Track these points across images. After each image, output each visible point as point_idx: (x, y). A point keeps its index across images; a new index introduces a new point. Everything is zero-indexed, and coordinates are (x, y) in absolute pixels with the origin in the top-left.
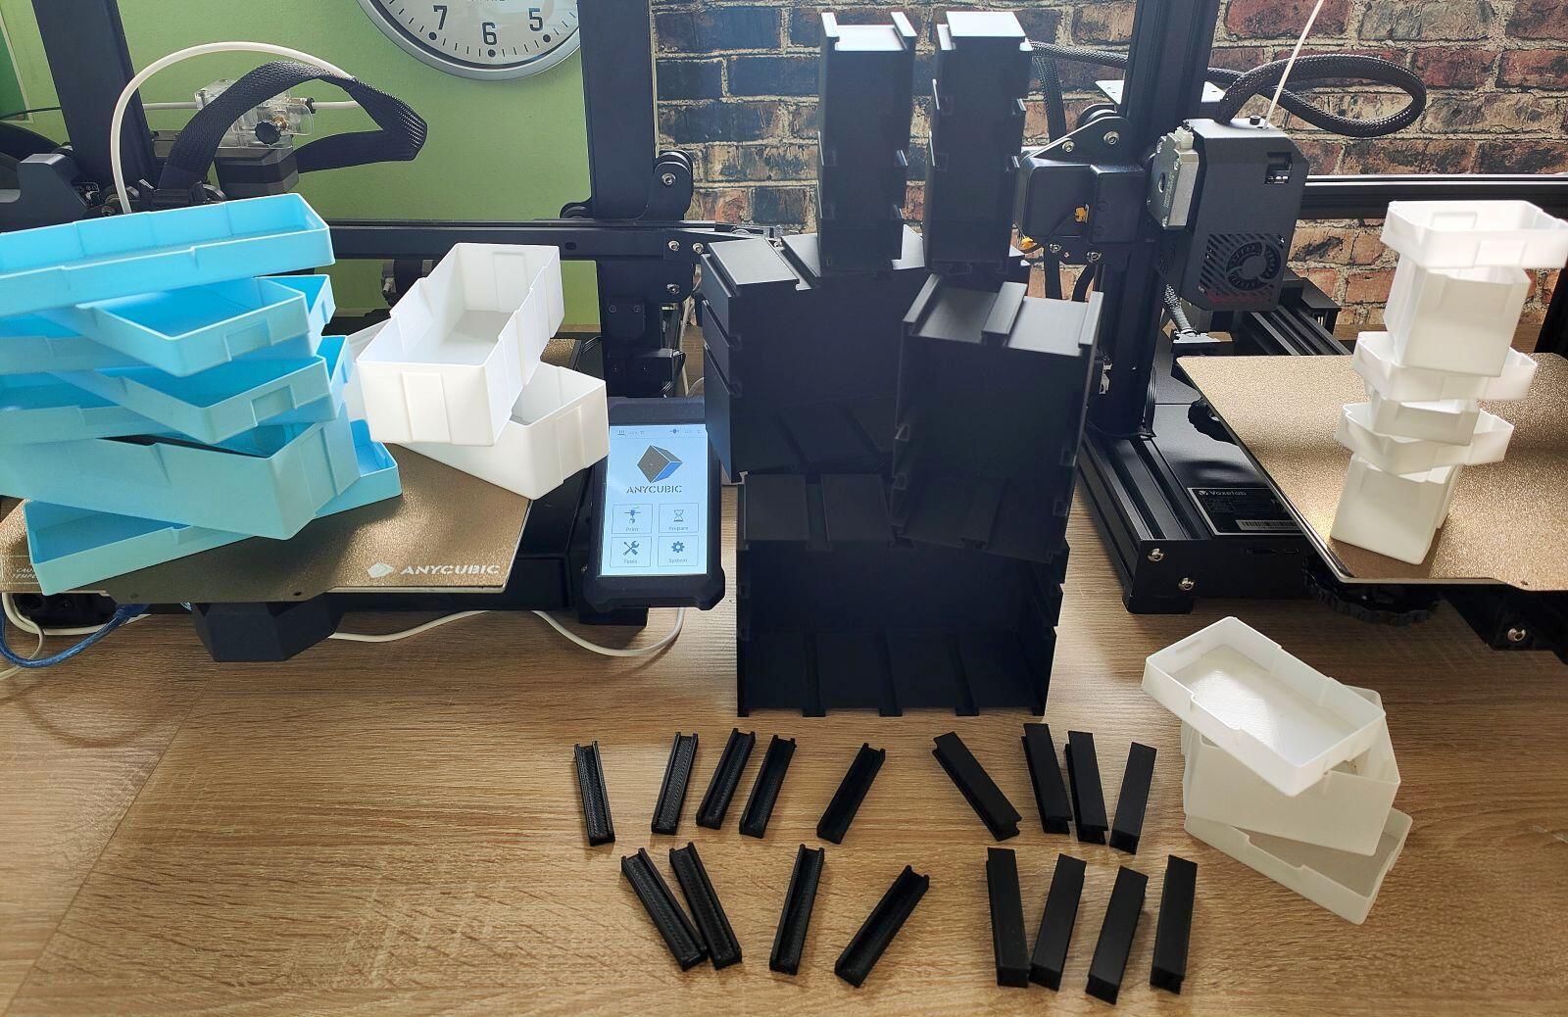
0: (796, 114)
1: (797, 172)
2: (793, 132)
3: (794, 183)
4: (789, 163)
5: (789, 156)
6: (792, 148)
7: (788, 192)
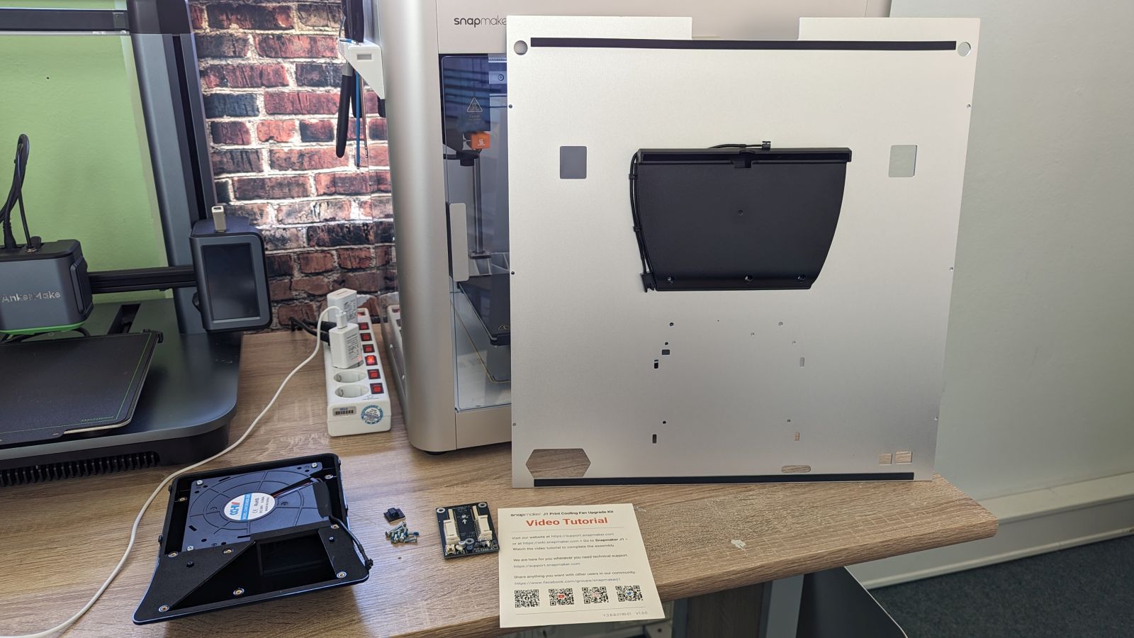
0: (279, 210)
1: (283, 245)
2: (278, 221)
3: (283, 251)
4: (278, 240)
5: (278, 235)
6: (279, 230)
7: (280, 257)
